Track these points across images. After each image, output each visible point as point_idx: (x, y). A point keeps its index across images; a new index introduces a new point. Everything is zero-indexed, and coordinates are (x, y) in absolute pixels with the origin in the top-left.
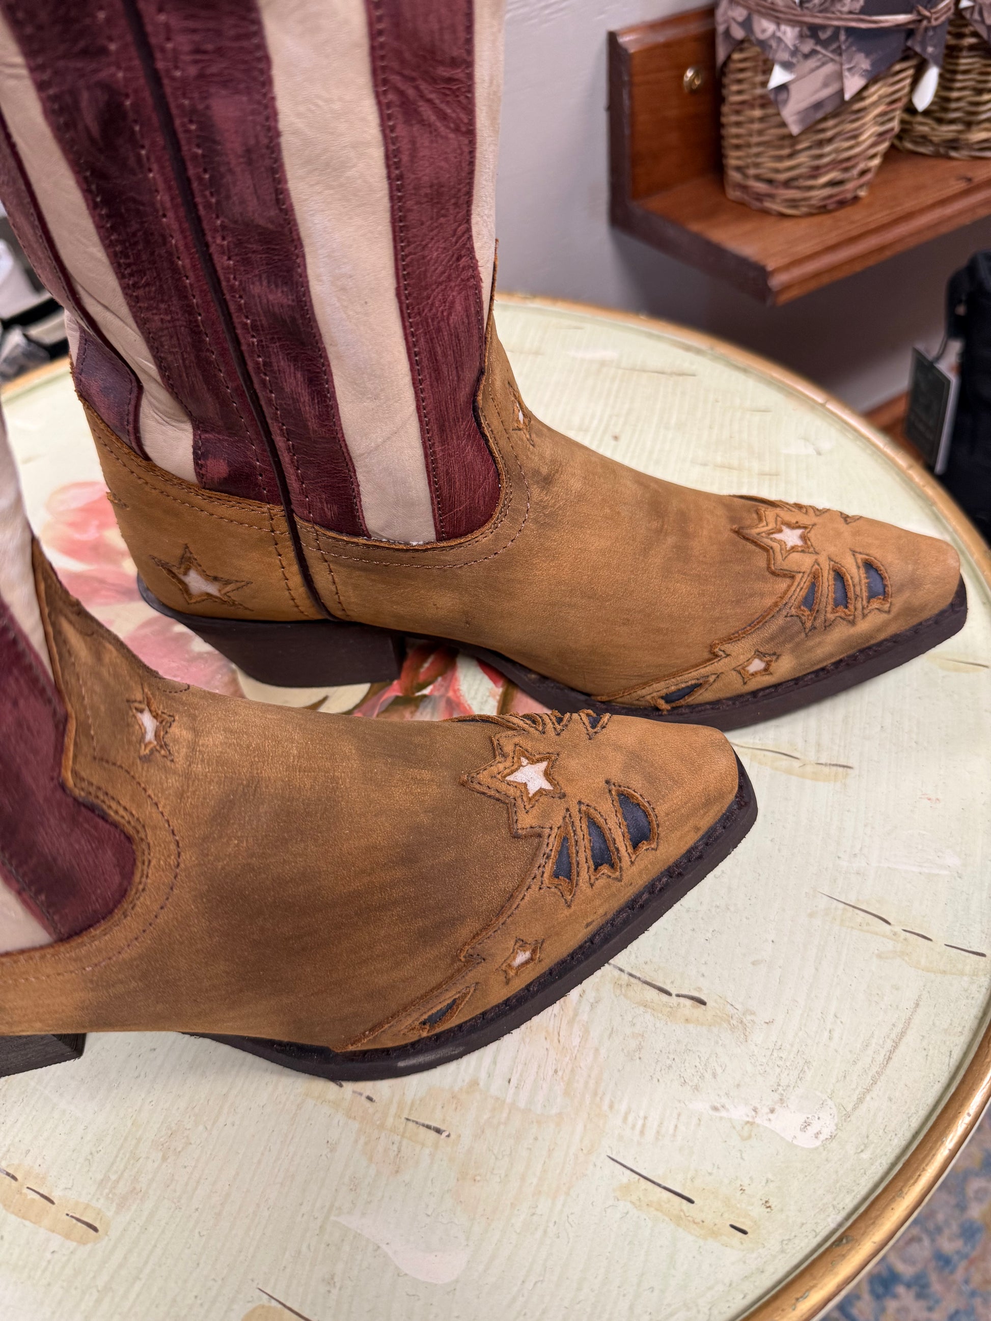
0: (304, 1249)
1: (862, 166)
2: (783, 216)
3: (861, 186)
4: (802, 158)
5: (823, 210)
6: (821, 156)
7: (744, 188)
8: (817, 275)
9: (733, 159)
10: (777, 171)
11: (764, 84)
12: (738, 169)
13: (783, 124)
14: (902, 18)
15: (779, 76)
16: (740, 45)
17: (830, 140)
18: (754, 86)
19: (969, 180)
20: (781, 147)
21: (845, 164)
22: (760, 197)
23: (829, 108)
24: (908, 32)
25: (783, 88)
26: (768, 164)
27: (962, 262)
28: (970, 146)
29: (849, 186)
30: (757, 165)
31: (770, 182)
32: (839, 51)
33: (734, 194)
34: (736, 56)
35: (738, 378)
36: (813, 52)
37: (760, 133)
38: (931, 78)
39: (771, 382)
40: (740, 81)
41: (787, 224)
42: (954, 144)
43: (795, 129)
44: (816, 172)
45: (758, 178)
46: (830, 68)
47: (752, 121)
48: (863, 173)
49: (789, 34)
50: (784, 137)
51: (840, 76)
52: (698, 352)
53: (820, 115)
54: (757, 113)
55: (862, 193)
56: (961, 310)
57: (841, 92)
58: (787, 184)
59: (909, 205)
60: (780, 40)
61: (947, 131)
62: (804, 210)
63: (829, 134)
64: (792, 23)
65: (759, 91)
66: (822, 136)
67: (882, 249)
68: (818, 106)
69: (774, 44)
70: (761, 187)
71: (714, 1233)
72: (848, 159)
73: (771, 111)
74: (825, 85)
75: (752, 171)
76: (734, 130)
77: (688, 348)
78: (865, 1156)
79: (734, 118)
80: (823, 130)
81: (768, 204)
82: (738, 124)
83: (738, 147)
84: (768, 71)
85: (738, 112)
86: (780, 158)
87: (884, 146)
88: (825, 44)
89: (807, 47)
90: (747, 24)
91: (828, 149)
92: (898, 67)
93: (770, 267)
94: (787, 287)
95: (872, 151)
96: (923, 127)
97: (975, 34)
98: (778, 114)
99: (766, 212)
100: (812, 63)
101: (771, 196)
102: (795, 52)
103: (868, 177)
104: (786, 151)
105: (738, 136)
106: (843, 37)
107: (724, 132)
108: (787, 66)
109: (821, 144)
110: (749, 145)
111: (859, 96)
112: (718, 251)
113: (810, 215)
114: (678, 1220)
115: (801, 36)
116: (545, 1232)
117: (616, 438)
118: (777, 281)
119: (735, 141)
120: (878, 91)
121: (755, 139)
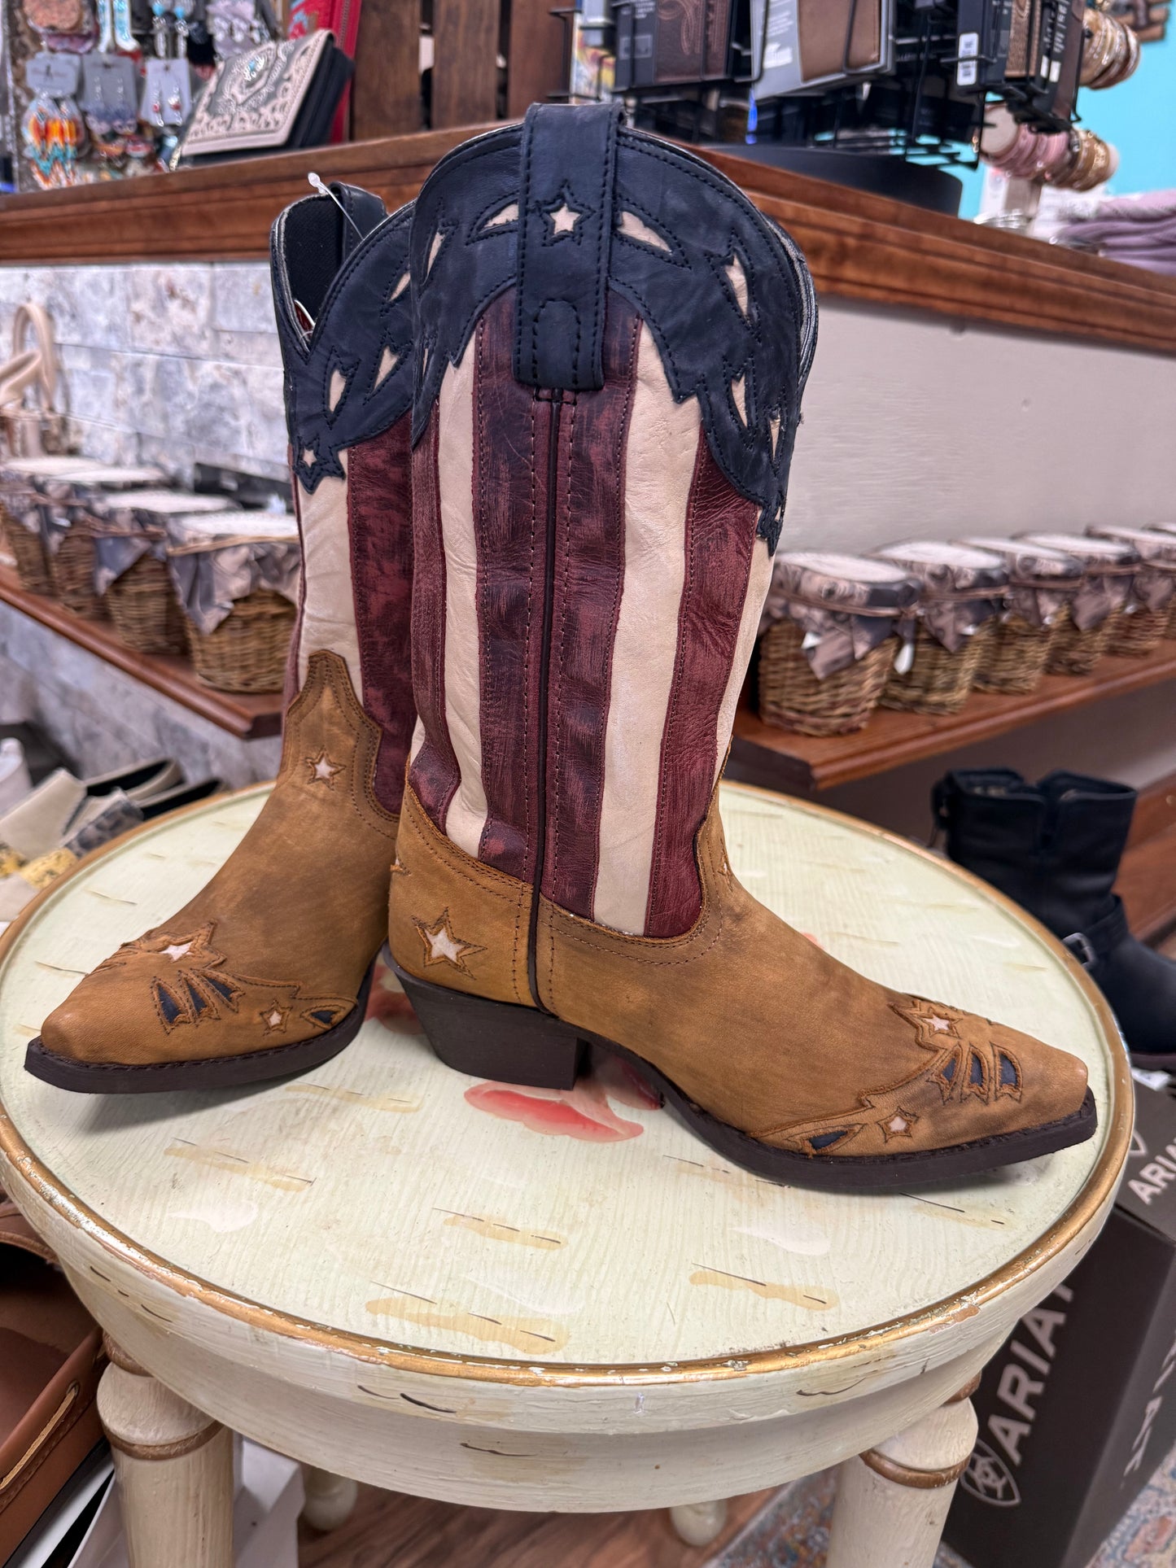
0: (716, 1244)
1: (864, 705)
2: (810, 736)
3: (862, 720)
4: (824, 696)
5: (837, 733)
6: (837, 695)
7: (779, 716)
8: (843, 773)
9: (770, 696)
10: (805, 704)
11: (799, 646)
12: (774, 703)
13: (811, 672)
14: (889, 611)
15: (810, 641)
16: (778, 621)
17: (842, 686)
18: (788, 647)
19: (933, 724)
20: (807, 687)
21: (853, 702)
22: (791, 722)
23: (843, 664)
24: (894, 620)
25: (813, 649)
26: (798, 700)
27: (940, 775)
28: (928, 704)
29: (856, 718)
30: (789, 700)
31: (799, 711)
32: (851, 628)
33: (767, 720)
34: (775, 628)
35: (811, 821)
36: (832, 629)
37: (792, 678)
38: (907, 653)
39: (838, 824)
40: (776, 644)
41: (812, 741)
42: (919, 702)
43: (820, 675)
44: (834, 706)
45: (791, 709)
46: (844, 638)
47: (786, 669)
48: (864, 711)
49: (818, 615)
50: (809, 682)
51: (852, 643)
52: (778, 805)
53: (837, 667)
54: (791, 665)
55: (863, 725)
56: (944, 811)
57: (853, 654)
58: (813, 713)
59: (897, 736)
60: (810, 619)
61: (912, 694)
62: (824, 732)
63: (843, 681)
64: (820, 607)
65: (792, 651)
66: (836, 682)
67: (882, 762)
68: (836, 662)
69: (806, 621)
70: (792, 715)
71: (984, 1225)
72: (854, 699)
73: (802, 664)
74: (842, 647)
75: (785, 704)
76: (771, 677)
77: (771, 803)
78: (1062, 1188)
79: (771, 668)
80: (839, 678)
81: (798, 727)
82: (775, 672)
83: (774, 688)
84: (802, 637)
85: (774, 664)
86: (807, 695)
87: (878, 693)
88: (842, 622)
89: (829, 623)
90: (786, 608)
91: (842, 690)
92: (886, 642)
93: (812, 761)
94: (825, 778)
95: (869, 696)
96: (895, 690)
97: (927, 631)
98: (808, 665)
99: (796, 733)
100: (832, 634)
101: (800, 722)
102: (822, 626)
103: (866, 714)
104: (812, 691)
105: (773, 681)
106: (853, 619)
107: (761, 679)
108: (817, 634)
109: (837, 687)
110: (783, 686)
111: (864, 658)
112: (770, 754)
113: (828, 736)
114: (958, 1220)
115: (826, 618)
116: (876, 1229)
117: (741, 846)
118: (819, 773)
119: (771, 684)
120: (875, 656)
121: (789, 682)
